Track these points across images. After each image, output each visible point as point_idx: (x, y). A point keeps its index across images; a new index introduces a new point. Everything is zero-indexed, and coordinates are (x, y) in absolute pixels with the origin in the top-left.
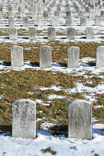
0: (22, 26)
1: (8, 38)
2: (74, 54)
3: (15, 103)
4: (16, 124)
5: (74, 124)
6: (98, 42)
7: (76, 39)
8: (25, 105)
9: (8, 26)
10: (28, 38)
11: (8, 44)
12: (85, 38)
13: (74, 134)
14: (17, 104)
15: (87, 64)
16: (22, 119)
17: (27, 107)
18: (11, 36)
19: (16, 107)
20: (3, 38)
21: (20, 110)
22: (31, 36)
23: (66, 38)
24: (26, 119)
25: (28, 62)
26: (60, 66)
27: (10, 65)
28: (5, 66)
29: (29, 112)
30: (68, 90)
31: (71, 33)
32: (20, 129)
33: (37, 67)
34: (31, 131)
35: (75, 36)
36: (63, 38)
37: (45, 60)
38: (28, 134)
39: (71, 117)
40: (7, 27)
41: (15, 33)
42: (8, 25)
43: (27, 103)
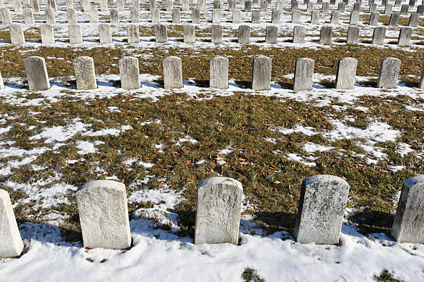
0: (191, 22)
1: (182, 41)
2: (305, 70)
3: (312, 184)
4: (308, 220)
5: (412, 219)
6: (313, 48)
7: (279, 43)
8: (330, 187)
9: (171, 22)
10: (210, 41)
11: (186, 49)
12: (291, 41)
13: (409, 236)
14: (316, 187)
15: (320, 83)
16: (320, 213)
17: (333, 191)
18: (186, 38)
19: (313, 191)
20: (173, 41)
21: (319, 197)
22: (215, 38)
23: (264, 41)
24: (328, 213)
25: (232, 81)
26: (281, 88)
27: (208, 86)
28: (201, 89)
29: (336, 200)
30: (328, 134)
31: (271, 34)
32: (315, 228)
33: (249, 90)
34: (334, 231)
35: (278, 39)
36: (259, 42)
37: (261, 79)
38: (326, 237)
39: (411, 208)
40: (170, 24)
41: (192, 33)
42: (171, 20)
43: (335, 183)
